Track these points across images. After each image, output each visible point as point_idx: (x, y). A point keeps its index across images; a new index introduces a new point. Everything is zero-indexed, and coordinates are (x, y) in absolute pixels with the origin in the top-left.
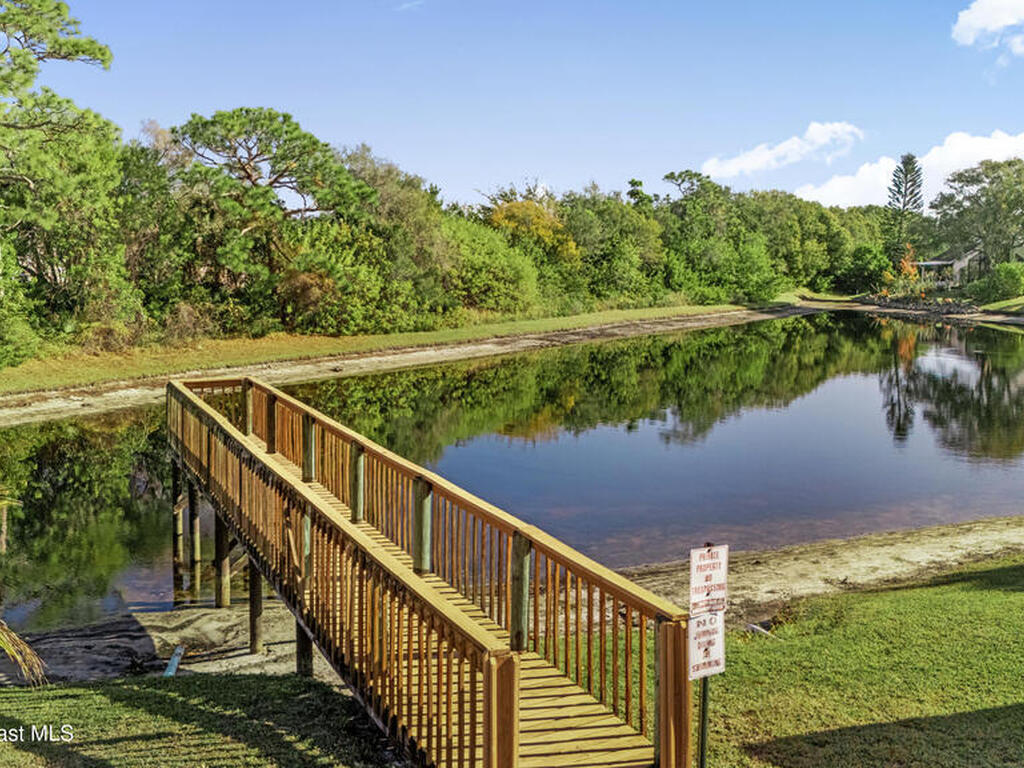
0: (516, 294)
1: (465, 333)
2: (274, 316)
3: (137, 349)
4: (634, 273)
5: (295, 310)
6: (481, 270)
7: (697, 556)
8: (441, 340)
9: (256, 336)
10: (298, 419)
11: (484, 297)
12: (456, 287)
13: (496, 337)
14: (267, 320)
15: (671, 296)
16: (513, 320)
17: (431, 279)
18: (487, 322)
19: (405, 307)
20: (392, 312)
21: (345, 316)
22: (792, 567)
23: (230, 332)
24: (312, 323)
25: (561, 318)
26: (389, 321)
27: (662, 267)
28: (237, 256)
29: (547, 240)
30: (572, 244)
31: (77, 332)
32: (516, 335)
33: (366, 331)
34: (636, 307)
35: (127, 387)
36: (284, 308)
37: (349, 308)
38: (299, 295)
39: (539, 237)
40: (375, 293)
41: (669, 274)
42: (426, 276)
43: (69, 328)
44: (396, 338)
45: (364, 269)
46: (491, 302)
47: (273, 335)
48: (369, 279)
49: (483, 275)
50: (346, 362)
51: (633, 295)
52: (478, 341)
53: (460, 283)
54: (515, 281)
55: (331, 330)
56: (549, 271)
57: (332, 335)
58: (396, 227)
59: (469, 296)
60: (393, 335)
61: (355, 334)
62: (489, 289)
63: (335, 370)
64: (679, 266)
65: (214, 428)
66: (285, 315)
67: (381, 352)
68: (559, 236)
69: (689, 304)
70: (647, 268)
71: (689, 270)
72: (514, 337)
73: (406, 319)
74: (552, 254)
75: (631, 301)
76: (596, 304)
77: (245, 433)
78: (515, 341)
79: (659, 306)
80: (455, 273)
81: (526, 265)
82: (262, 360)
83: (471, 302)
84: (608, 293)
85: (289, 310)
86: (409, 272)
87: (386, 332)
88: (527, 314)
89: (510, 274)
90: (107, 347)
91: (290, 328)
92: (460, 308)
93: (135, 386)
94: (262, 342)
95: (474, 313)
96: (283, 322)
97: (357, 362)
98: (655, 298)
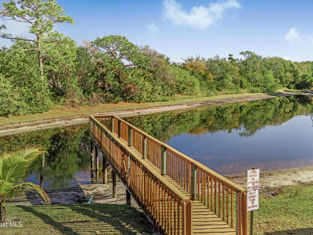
0: (193, 90)
1: (177, 102)
2: (121, 97)
3: (81, 107)
4: (230, 83)
5: (127, 95)
6: (182, 83)
7: (249, 172)
8: (170, 104)
9: (115, 103)
10: (127, 128)
11: (183, 91)
12: (175, 88)
13: (187, 103)
14: (118, 98)
15: (242, 90)
16: (192, 98)
17: (167, 86)
18: (184, 98)
19: (159, 94)
20: (155, 96)
21: (141, 97)
22: (282, 176)
23: (108, 102)
24: (132, 99)
25: (207, 97)
26: (154, 98)
27: (239, 81)
28: (110, 79)
29: (202, 73)
30: (211, 74)
31: (64, 102)
32: (193, 102)
33: (147, 101)
34: (231, 94)
35: (78, 118)
36: (123, 95)
37: (143, 94)
38: (128, 91)
39: (200, 72)
40: (150, 90)
41: (241, 83)
42: (165, 85)
43: (62, 100)
44: (156, 104)
45: (147, 83)
46: (185, 93)
47: (120, 102)
48: (148, 86)
49: (183, 84)
50: (142, 111)
51: (230, 90)
52: (181, 104)
53: (176, 87)
54: (193, 86)
55: (137, 101)
56: (203, 83)
57: (138, 103)
58: (156, 70)
59: (179, 91)
60: (155, 102)
61: (144, 102)
62: (185, 88)
63: (138, 113)
64: (245, 81)
65: (103, 130)
66: (123, 97)
67: (152, 108)
68: (207, 72)
69: (248, 93)
70: (235, 82)
71: (248, 82)
72: (192, 103)
73: (159, 98)
74: (204, 78)
75: (229, 92)
76: (218, 93)
77: (112, 132)
78: (192, 104)
79: (238, 94)
80: (174, 83)
81: (196, 81)
82: (117, 110)
83: (179, 92)
84: (222, 89)
85: (125, 95)
86: (160, 84)
87: (153, 102)
88: (196, 96)
89: (191, 83)
90: (73, 106)
91: (126, 101)
92: (176, 94)
93: (81, 118)
94: (117, 105)
95: (180, 96)
96: (123, 99)
97: (144, 111)
98: (237, 91)
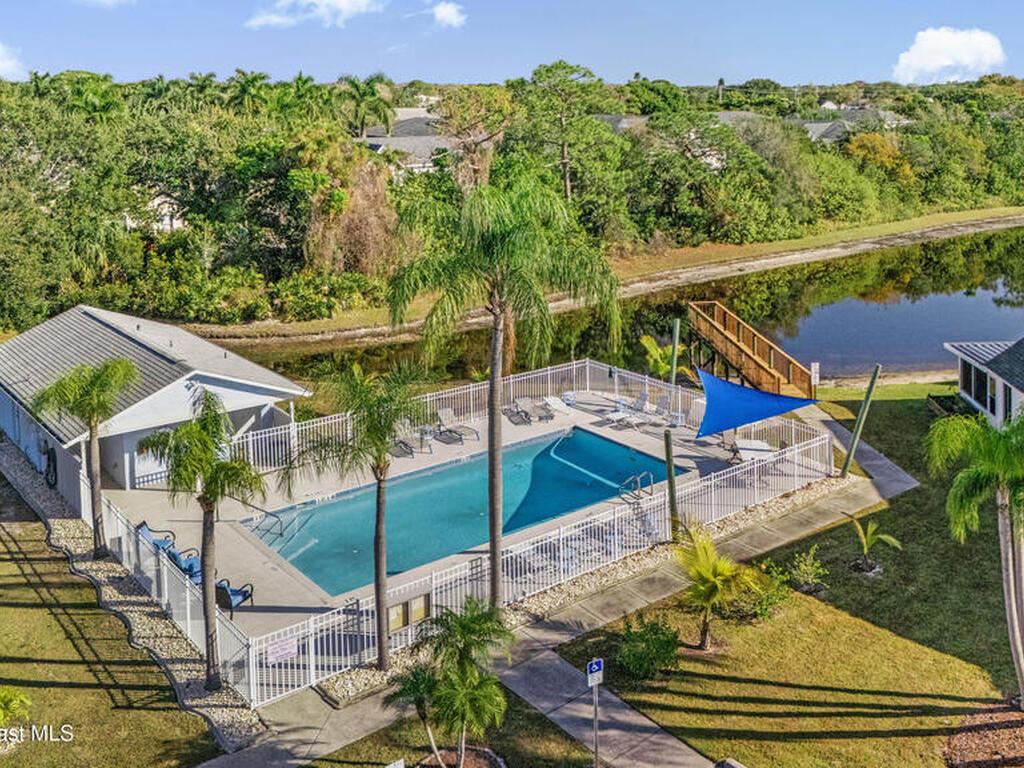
0: (861, 209)
1: (822, 239)
2: (704, 233)
3: (635, 257)
4: (959, 184)
5: (716, 228)
6: (836, 192)
7: (813, 364)
8: (804, 247)
9: (694, 246)
11: (837, 212)
12: (818, 205)
13: (843, 242)
14: (701, 235)
15: (991, 200)
16: (857, 226)
17: (801, 204)
18: (838, 229)
19: (783, 223)
20: (774, 228)
21: (745, 232)
23: (682, 244)
24: (726, 235)
25: (896, 223)
26: (773, 234)
27: (986, 177)
28: (684, 203)
29: (887, 164)
30: (907, 167)
31: (607, 248)
32: (856, 240)
33: (758, 241)
34: (959, 210)
35: (638, 282)
36: (710, 227)
37: (748, 227)
38: (717, 221)
39: (882, 162)
40: (764, 217)
41: (990, 181)
42: (797, 202)
43: (603, 246)
44: (777, 245)
45: (757, 202)
46: (842, 215)
47: (704, 244)
48: (761, 209)
49: (837, 197)
50: (747, 264)
51: (958, 200)
52: (829, 246)
53: (820, 202)
54: (860, 199)
55: (737, 241)
56: (889, 188)
57: (737, 244)
58: (777, 173)
59: (827, 211)
60: (775, 242)
61: (751, 243)
62: (841, 206)
63: (740, 270)
64: (1000, 175)
66: (710, 232)
67: (767, 256)
68: (897, 161)
69: (1006, 206)
70: (971, 178)
71: (1008, 179)
72: (855, 242)
73: (782, 232)
74: (892, 174)
75: (956, 206)
76: (926, 207)
77: (713, 319)
78: (854, 245)
79: (979, 208)
80: (816, 196)
81: (870, 189)
82: (701, 263)
83: (829, 215)
84: (937, 200)
85: (713, 229)
86: (785, 201)
87: (771, 241)
88: (869, 221)
89: (856, 195)
90: (622, 256)
91: (714, 240)
92: (819, 221)
93: (641, 281)
94: (698, 250)
95: (829, 223)
96: (709, 236)
97: (752, 263)
98: (976, 203)
